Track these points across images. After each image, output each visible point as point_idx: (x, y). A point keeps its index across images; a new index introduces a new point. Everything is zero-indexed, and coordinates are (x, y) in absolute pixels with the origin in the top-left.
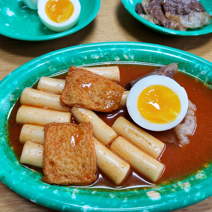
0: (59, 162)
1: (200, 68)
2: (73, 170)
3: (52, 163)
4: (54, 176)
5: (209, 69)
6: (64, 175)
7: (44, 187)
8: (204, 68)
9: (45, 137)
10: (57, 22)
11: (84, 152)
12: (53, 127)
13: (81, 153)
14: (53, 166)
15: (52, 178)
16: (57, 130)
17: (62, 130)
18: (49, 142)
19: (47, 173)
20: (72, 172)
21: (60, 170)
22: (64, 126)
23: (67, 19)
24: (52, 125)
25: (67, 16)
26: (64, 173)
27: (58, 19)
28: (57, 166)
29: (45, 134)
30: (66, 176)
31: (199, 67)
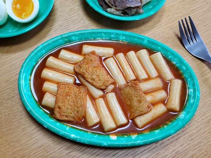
0: (64, 107)
1: (172, 59)
2: (71, 113)
3: (59, 108)
4: (59, 115)
5: (178, 61)
6: (66, 115)
7: (52, 120)
8: (175, 60)
9: (57, 92)
11: (79, 104)
13: (77, 104)
14: (60, 109)
16: (65, 88)
17: (68, 88)
18: (60, 95)
19: (56, 113)
20: (70, 115)
21: (64, 112)
22: (70, 86)
24: (63, 85)
28: (62, 110)
29: (58, 90)
30: (67, 117)
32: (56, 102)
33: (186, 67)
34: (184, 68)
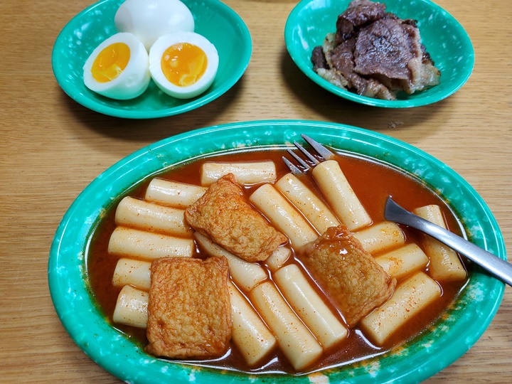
0: (172, 322)
1: (413, 164)
2: (194, 335)
3: (162, 324)
4: (163, 344)
5: (428, 167)
6: (180, 342)
7: (147, 362)
8: (420, 165)
9: (152, 282)
10: (180, 85)
11: (212, 306)
12: (165, 264)
13: (207, 307)
14: (162, 328)
15: (160, 347)
16: (170, 269)
17: (178, 270)
18: (158, 290)
19: (153, 340)
20: (191, 338)
21: (174, 335)
22: (182, 264)
23: (196, 81)
24: (163, 262)
25: (195, 76)
26: (179, 339)
27: (181, 80)
28: (170, 329)
29: (152, 277)
30: (183, 345)
31: (410, 163)
32: (151, 308)
33: (451, 178)
34: (446, 180)
